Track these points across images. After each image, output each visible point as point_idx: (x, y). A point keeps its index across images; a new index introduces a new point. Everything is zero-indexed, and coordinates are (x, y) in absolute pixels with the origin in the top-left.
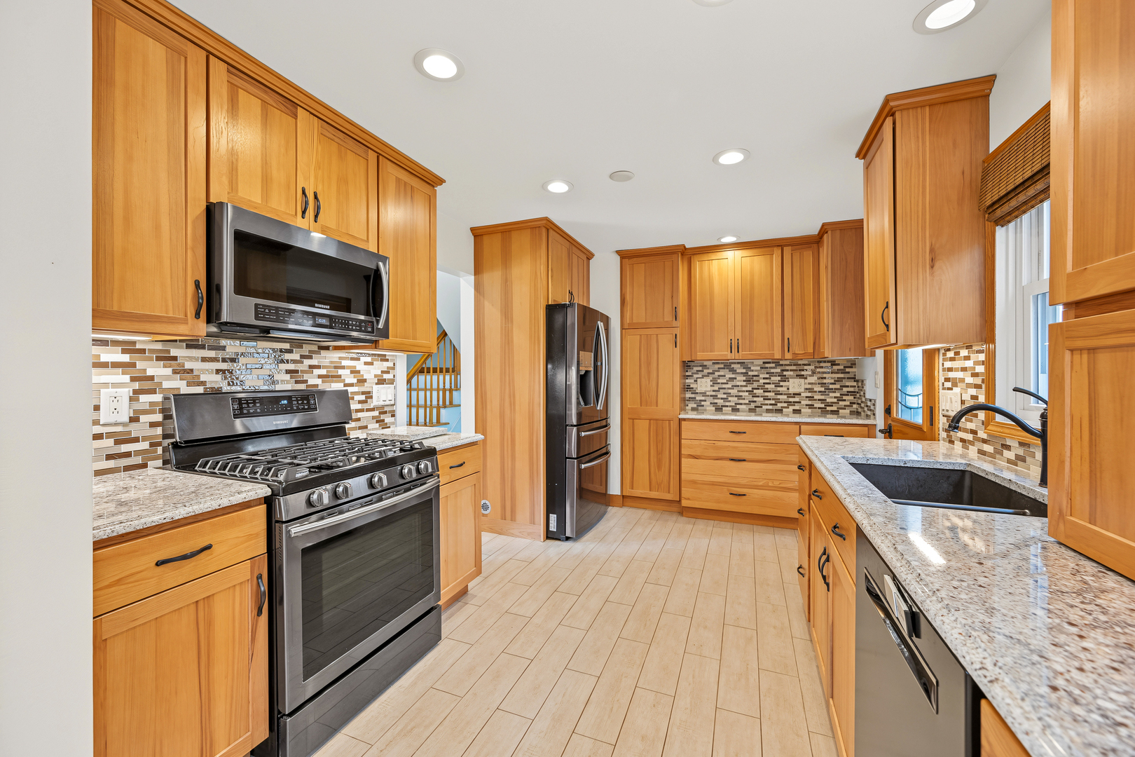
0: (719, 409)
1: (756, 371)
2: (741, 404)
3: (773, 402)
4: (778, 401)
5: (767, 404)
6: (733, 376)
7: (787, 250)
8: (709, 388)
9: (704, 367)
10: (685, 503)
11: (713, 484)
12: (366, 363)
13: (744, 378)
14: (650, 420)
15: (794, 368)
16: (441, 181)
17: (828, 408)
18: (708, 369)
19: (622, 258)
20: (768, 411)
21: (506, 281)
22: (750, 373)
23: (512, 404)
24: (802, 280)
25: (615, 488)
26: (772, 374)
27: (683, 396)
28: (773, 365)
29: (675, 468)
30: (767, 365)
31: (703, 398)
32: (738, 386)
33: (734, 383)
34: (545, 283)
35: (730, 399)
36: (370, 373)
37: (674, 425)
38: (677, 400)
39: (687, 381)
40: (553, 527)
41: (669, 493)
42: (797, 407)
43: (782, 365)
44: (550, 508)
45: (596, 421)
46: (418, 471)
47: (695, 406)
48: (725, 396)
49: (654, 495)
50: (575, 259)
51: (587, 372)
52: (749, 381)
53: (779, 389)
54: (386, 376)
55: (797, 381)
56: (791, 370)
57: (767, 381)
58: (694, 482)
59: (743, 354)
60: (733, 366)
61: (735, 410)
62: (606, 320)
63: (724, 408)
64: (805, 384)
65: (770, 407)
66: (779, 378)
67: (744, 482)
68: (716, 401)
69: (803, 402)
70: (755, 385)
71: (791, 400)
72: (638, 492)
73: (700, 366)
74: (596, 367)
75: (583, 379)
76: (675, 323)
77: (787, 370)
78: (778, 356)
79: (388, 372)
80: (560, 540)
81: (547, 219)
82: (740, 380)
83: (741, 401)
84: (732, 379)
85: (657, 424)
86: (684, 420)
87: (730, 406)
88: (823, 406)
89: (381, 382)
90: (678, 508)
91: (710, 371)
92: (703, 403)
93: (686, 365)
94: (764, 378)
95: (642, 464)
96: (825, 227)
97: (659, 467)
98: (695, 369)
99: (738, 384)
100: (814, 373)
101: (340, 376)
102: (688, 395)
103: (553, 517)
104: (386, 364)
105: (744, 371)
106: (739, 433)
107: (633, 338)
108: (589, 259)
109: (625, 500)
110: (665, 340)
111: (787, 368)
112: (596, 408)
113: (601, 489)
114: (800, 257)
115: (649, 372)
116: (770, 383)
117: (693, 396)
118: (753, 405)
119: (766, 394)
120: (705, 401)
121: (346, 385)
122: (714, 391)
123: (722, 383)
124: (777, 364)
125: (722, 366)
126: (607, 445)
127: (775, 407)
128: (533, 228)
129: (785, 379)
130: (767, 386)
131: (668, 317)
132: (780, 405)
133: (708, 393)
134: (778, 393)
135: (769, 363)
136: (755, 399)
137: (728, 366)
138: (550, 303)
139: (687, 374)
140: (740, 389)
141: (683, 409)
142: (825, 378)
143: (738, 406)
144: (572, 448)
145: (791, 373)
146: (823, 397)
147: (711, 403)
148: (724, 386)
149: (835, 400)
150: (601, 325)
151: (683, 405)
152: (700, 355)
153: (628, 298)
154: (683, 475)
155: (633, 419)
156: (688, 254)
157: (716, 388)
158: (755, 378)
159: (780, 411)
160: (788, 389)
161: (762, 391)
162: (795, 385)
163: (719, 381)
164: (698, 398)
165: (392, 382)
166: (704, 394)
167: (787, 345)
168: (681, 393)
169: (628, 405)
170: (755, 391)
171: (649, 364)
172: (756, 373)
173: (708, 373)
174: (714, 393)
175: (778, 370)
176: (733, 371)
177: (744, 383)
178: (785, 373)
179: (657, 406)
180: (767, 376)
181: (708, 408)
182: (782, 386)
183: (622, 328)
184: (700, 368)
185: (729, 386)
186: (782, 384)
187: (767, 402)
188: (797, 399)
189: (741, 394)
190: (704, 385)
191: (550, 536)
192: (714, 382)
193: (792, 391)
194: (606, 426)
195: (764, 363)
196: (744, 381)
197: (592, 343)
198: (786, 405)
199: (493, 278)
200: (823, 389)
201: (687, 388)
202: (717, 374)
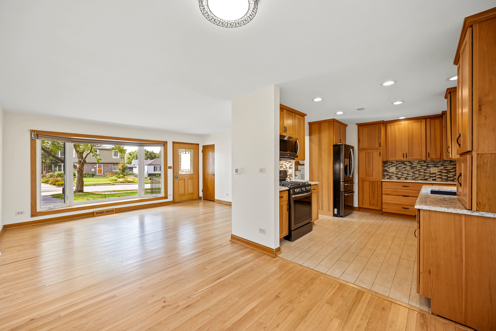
0: (399, 178)
1: (415, 164)
2: (409, 177)
3: (423, 176)
4: (425, 176)
5: (420, 177)
6: (405, 166)
7: (428, 120)
8: (395, 171)
9: (393, 163)
10: (384, 210)
11: (395, 204)
12: (287, 163)
13: (410, 167)
14: (370, 181)
15: (433, 163)
16: (306, 115)
17: (449, 179)
18: (394, 164)
19: (358, 126)
20: (421, 179)
21: (320, 138)
22: (412, 165)
23: (322, 175)
24: (435, 131)
25: (356, 205)
26: (422, 166)
27: (383, 173)
28: (423, 162)
29: (380, 198)
30: (420, 162)
31: (392, 174)
32: (407, 170)
33: (406, 169)
34: (333, 138)
35: (404, 175)
36: (288, 166)
37: (379, 184)
38: (381, 174)
39: (385, 168)
40: (336, 212)
41: (377, 207)
42: (434, 178)
43: (427, 162)
44: (335, 207)
45: (349, 181)
46: (306, 189)
47: (389, 177)
48: (402, 174)
49: (371, 207)
50: (341, 128)
51: (347, 165)
52: (412, 168)
53: (426, 171)
54: (291, 167)
55: (435, 168)
56: (431, 164)
57: (421, 168)
58: (387, 203)
59: (409, 158)
60: (405, 163)
61: (406, 179)
62: (353, 148)
63: (401, 178)
64: (438, 169)
65: (422, 178)
66: (426, 167)
67: (408, 204)
68: (397, 175)
69: (437, 176)
70: (415, 170)
71: (431, 175)
72: (365, 206)
73: (391, 163)
74: (349, 163)
75: (345, 168)
76: (380, 148)
77: (430, 164)
78: (424, 159)
79: (291, 166)
80: (338, 217)
81: (334, 119)
82: (408, 168)
83: (408, 176)
84: (404, 168)
85: (372, 183)
86: (384, 181)
87: (404, 178)
88: (446, 178)
89: (290, 168)
90: (381, 212)
91: (395, 164)
92: (392, 176)
93: (385, 163)
94: (419, 167)
95: (366, 197)
96: (443, 113)
97: (373, 197)
98: (389, 164)
99: (407, 169)
100: (442, 165)
101: (283, 167)
102: (385, 173)
103: (336, 210)
104: (291, 163)
105: (410, 164)
106: (406, 186)
107: (363, 154)
108: (346, 127)
109: (360, 209)
110: (376, 154)
111: (430, 163)
112: (349, 176)
113: (350, 204)
114: (434, 123)
115: (369, 165)
116: (422, 169)
117: (388, 173)
118: (414, 177)
119: (420, 173)
120: (393, 175)
121: (284, 169)
122: (396, 172)
123: (400, 169)
124: (425, 162)
125: (400, 163)
126: (353, 190)
127: (424, 178)
128: (328, 122)
129: (428, 167)
130: (420, 170)
131: (377, 146)
132: (426, 177)
133: (394, 173)
134: (425, 173)
135: (422, 161)
136: (415, 175)
137: (403, 163)
138: (334, 144)
139: (385, 165)
140: (408, 171)
141: (384, 178)
142: (447, 167)
143: (407, 178)
144: (342, 189)
145: (432, 165)
146: (446, 175)
147: (395, 176)
148: (401, 170)
149: (452, 176)
150: (351, 150)
151: (383, 177)
152: (390, 159)
153: (361, 139)
154: (383, 201)
155: (363, 181)
156: (385, 124)
157: (398, 171)
158: (415, 167)
159: (426, 180)
160: (430, 171)
161: (418, 172)
162: (433, 170)
163: (399, 168)
164: (390, 174)
165: (292, 168)
166: (392, 173)
167: (428, 155)
168: (382, 172)
169: (361, 176)
170: (415, 172)
171: (369, 162)
172: (415, 165)
173: (394, 165)
174: (397, 173)
175: (426, 164)
176: (406, 165)
177: (410, 169)
178: (428, 165)
179: (372, 177)
180: (421, 166)
181: (394, 178)
182: (427, 170)
183: (359, 150)
184: (391, 164)
185: (404, 170)
186: (427, 169)
187: (420, 176)
188: (434, 175)
189: (408, 173)
190: (393, 170)
191: (335, 215)
192: (397, 169)
193: (432, 172)
194: (353, 183)
195: (419, 161)
196: (410, 168)
197: (348, 156)
198: (429, 177)
199: (315, 137)
200: (446, 171)
201: (386, 171)
202: (398, 165)
